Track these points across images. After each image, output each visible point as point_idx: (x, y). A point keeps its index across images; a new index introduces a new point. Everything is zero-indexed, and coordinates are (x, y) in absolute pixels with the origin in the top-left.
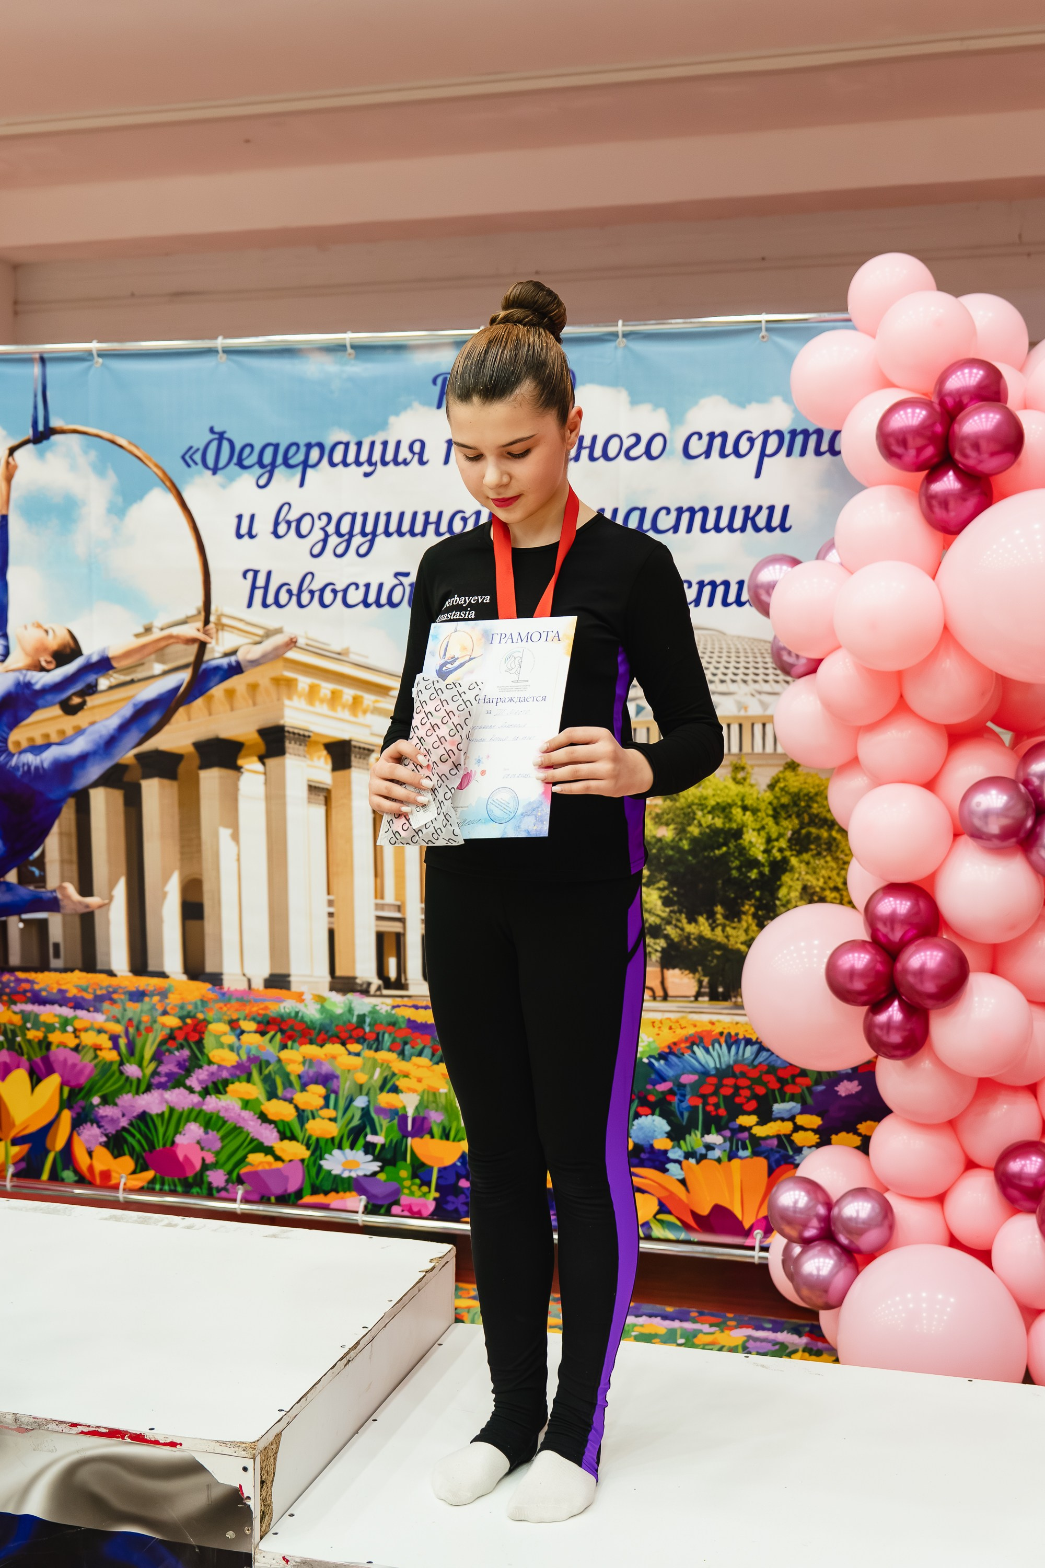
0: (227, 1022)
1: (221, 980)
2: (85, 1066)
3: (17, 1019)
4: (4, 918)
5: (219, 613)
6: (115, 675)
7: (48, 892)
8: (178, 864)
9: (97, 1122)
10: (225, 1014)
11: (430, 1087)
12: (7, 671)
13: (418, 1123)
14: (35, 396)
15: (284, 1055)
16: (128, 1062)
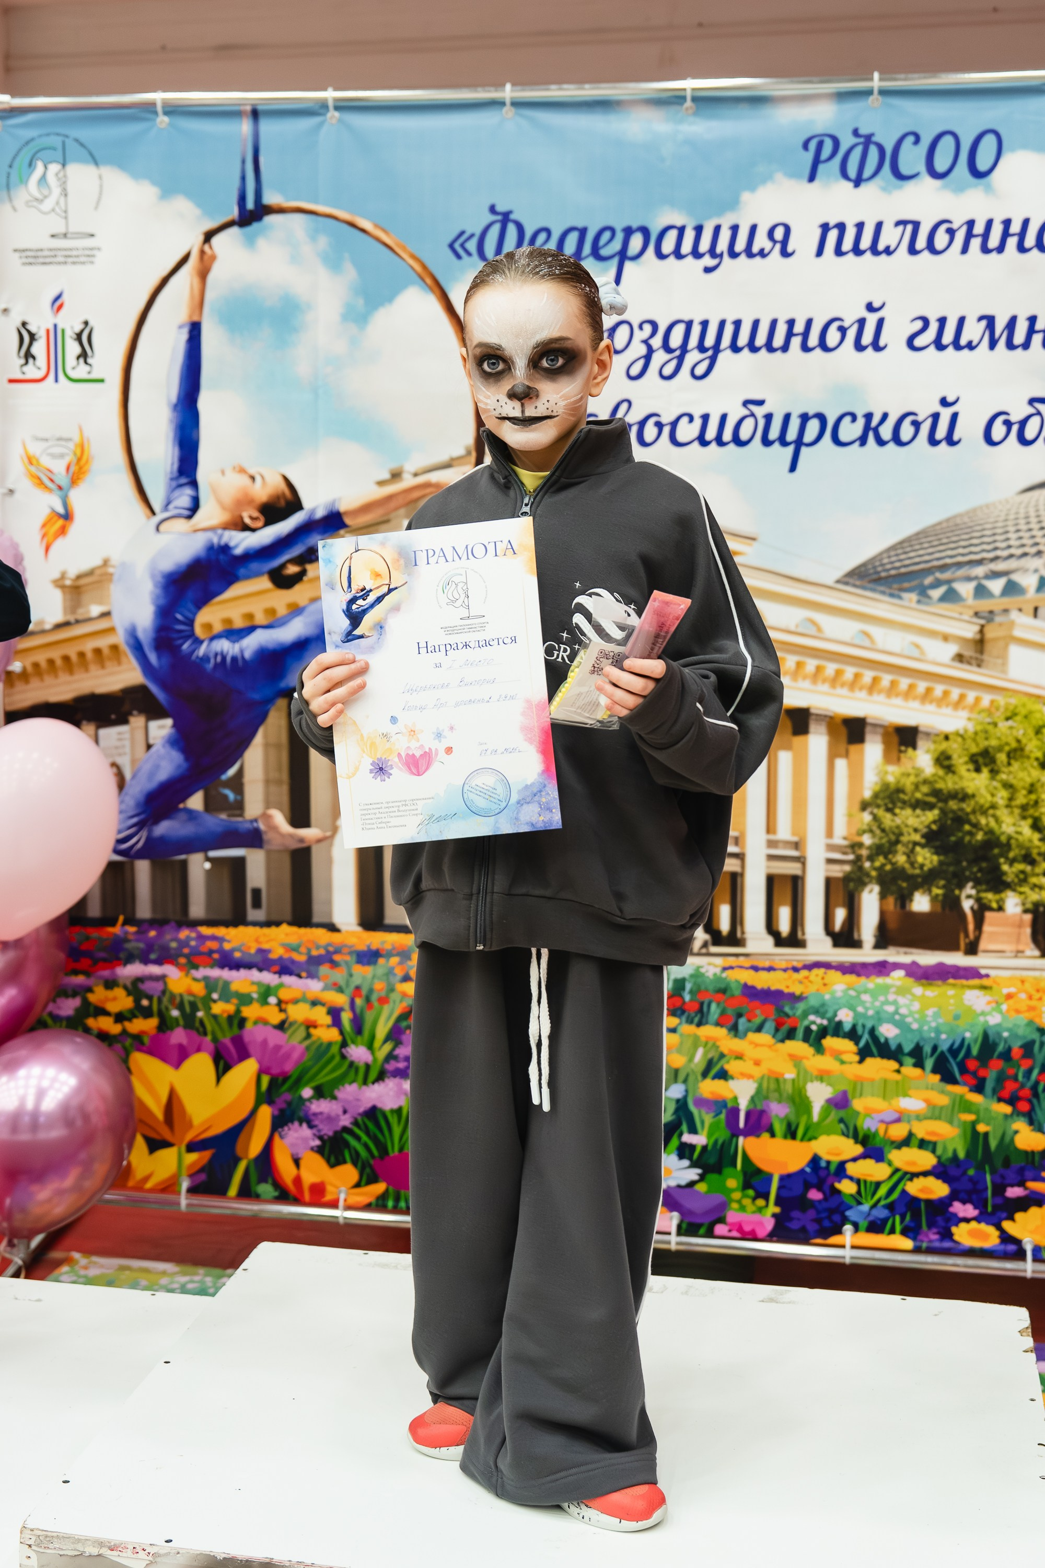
2: (293, 1048)
3: (199, 989)
4: (183, 857)
7: (246, 821)
9: (309, 1120)
11: (771, 1071)
12: (196, 531)
13: (753, 1118)
14: (244, 162)
16: (353, 1042)
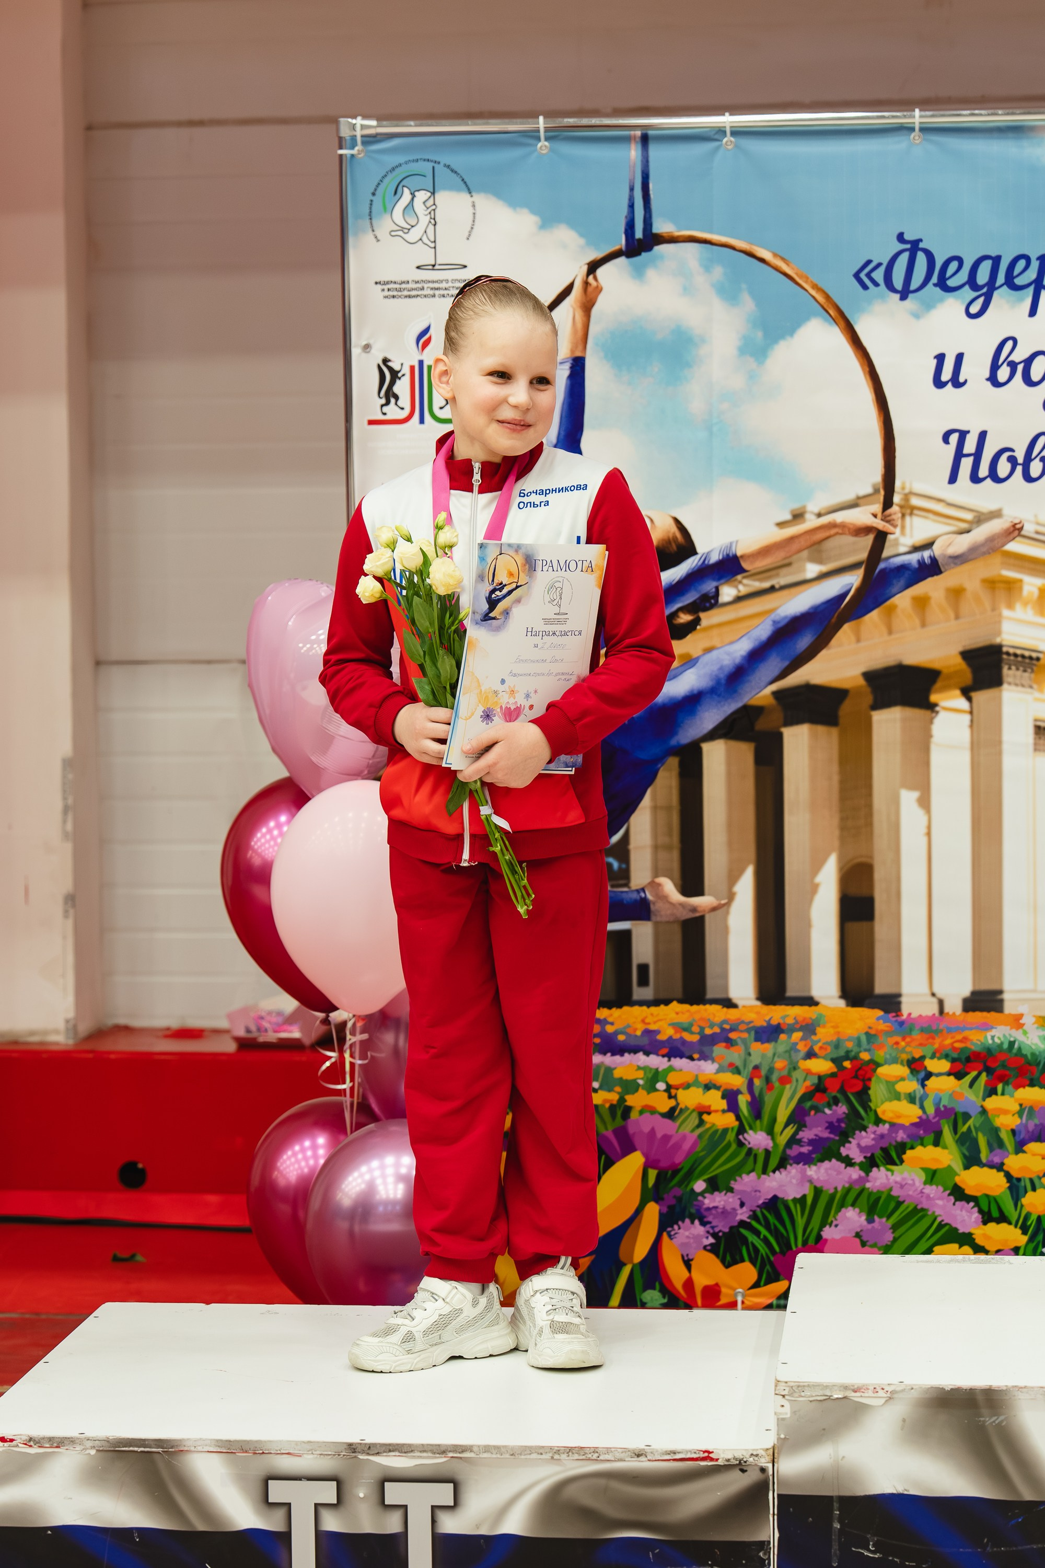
0: (905, 1063)
1: (899, 1003)
2: (684, 1137)
5: (907, 491)
6: (745, 581)
7: (633, 891)
8: (836, 843)
9: (701, 1216)
10: (903, 1051)
14: (632, 189)
15: (992, 1103)
16: (751, 1128)
